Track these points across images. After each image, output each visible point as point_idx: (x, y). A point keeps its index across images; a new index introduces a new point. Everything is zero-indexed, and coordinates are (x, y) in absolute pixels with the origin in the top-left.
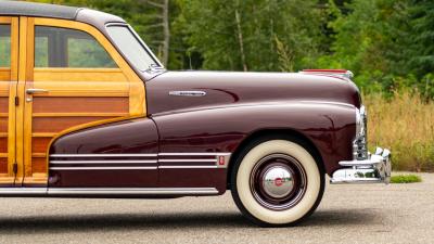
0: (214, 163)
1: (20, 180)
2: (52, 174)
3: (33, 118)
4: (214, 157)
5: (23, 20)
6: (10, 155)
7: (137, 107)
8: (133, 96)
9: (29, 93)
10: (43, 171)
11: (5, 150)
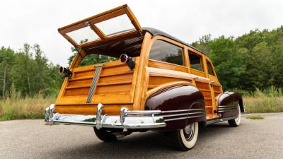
2: (218, 113)
3: (214, 92)
5: (204, 55)
6: (213, 106)
11: (211, 105)
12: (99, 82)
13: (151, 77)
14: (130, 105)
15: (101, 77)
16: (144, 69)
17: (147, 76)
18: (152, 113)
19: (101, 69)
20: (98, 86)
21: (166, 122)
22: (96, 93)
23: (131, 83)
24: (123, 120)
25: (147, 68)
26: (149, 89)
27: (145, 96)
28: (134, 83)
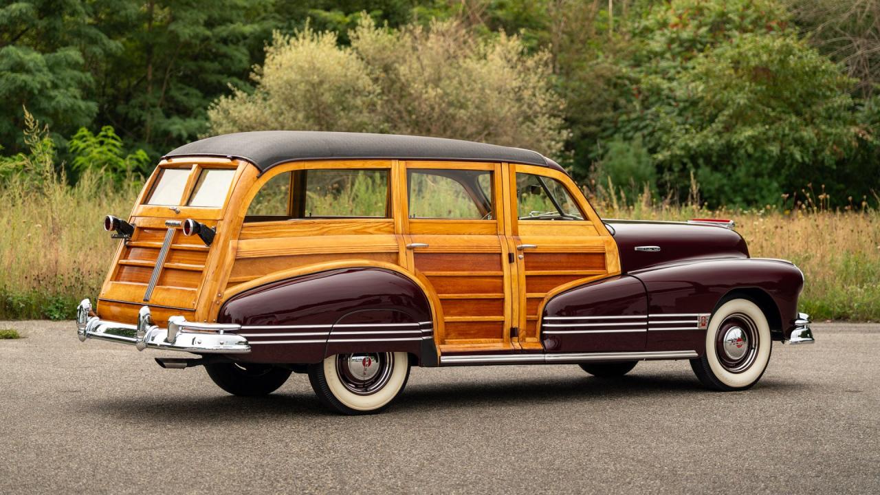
0: (695, 325)
1: (517, 346)
2: (543, 338)
3: (527, 277)
4: (695, 318)
5: (505, 166)
6: (507, 318)
7: (613, 264)
8: (610, 251)
9: (520, 249)
10: (534, 335)
11: (502, 313)
12: (169, 259)
13: (237, 260)
14: (189, 313)
15: (173, 250)
16: (226, 244)
17: (230, 258)
18: (222, 329)
19: (174, 229)
20: (166, 269)
21: (250, 345)
22: (160, 283)
23: (201, 272)
24: (172, 338)
25: (232, 243)
26: (230, 284)
27: (219, 297)
28: (205, 272)
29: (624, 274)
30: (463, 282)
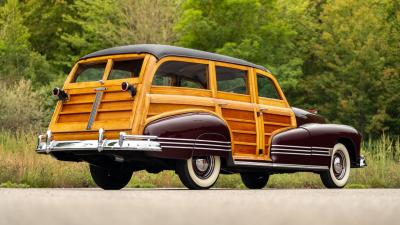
1: (262, 158)
2: (271, 155)
3: (265, 125)
5: (252, 68)
6: (257, 144)
7: (294, 121)
8: (292, 116)
9: (261, 110)
10: (267, 154)
11: (255, 141)
12: (100, 108)
13: (151, 104)
14: (128, 131)
15: (102, 103)
16: (145, 96)
17: (147, 103)
18: (149, 138)
19: (101, 92)
20: (99, 113)
21: (162, 148)
22: (97, 120)
23: (131, 110)
24: (121, 144)
25: (148, 95)
26: (149, 116)
27: (143, 122)
28: (134, 110)
29: (298, 127)
30: (240, 124)
